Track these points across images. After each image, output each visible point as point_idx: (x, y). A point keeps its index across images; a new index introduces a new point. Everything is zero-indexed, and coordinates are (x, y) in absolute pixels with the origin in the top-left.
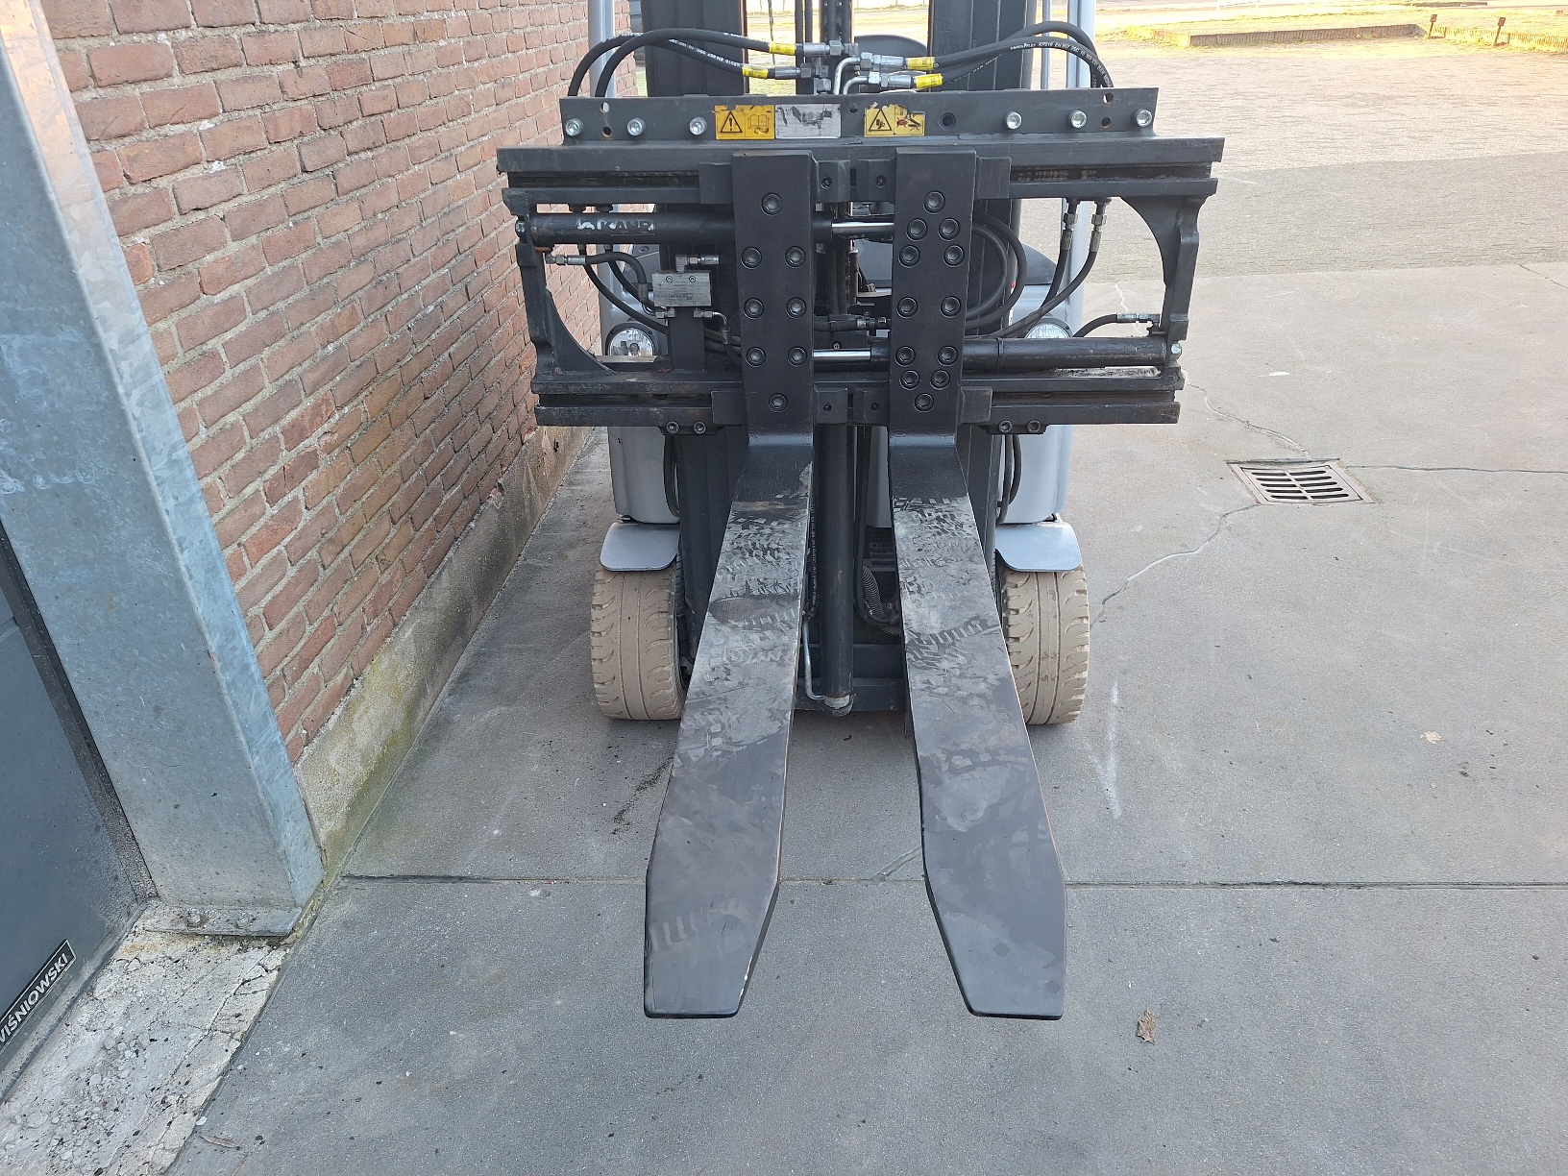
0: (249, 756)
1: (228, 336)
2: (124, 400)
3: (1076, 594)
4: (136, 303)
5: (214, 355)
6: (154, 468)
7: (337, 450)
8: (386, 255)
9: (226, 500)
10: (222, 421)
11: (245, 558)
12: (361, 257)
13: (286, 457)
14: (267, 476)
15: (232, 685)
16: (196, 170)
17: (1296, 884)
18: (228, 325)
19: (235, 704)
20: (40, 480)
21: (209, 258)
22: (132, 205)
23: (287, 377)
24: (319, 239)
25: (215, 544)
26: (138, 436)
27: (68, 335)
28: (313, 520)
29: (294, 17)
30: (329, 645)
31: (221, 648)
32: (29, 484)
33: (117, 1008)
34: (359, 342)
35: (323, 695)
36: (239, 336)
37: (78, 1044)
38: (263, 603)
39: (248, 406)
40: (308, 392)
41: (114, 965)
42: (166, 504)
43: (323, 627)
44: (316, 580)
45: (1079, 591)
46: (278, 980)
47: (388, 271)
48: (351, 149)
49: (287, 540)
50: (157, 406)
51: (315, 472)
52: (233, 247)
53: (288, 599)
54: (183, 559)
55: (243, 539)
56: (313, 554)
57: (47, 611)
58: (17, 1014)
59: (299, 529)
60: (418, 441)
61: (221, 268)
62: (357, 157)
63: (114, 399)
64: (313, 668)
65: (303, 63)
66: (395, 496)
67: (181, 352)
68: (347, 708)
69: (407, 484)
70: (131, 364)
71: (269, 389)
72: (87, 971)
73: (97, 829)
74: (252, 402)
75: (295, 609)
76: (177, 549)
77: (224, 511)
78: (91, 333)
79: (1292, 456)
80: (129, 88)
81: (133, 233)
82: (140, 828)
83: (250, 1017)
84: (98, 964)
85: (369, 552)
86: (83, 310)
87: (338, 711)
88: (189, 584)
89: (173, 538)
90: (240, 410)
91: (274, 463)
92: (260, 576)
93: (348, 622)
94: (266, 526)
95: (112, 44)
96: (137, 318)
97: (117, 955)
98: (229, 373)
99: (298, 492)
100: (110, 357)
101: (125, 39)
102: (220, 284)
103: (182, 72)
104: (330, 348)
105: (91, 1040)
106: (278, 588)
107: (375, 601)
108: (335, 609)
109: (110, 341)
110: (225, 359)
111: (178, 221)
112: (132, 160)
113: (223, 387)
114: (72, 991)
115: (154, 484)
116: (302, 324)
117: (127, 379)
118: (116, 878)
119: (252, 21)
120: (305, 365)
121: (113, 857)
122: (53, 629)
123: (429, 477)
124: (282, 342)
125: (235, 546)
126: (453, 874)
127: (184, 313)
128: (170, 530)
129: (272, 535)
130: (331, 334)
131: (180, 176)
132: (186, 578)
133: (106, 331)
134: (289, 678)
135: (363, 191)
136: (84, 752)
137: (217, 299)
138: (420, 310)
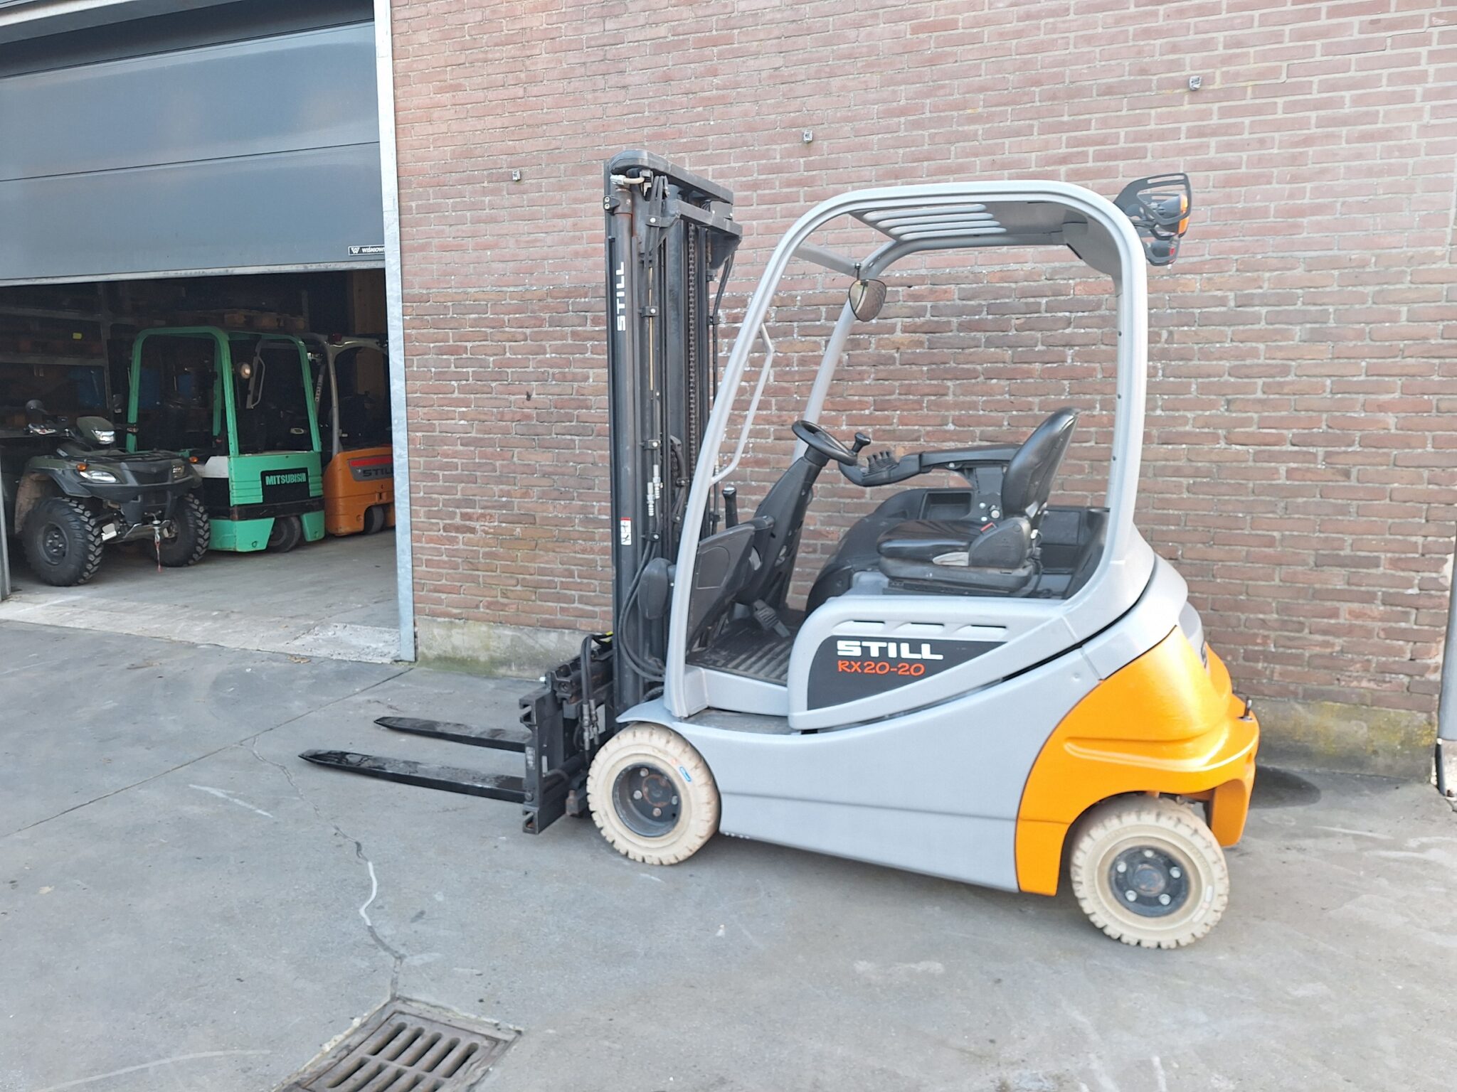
1: (445, 472)
4: (406, 449)
5: (437, 475)
9: (423, 517)
10: (432, 495)
12: (545, 475)
13: (457, 521)
16: (453, 422)
18: (446, 469)
24: (515, 459)
30: (453, 596)
35: (442, 608)
36: (450, 474)
38: (426, 557)
39: (447, 497)
47: (567, 487)
51: (473, 535)
52: (460, 448)
53: (439, 564)
55: (425, 533)
56: (460, 560)
64: (443, 596)
65: (534, 396)
68: (451, 622)
71: (459, 496)
75: (440, 570)
77: (420, 520)
80: (433, 395)
81: (417, 432)
87: (447, 619)
90: (443, 496)
91: (450, 519)
92: (427, 548)
93: (467, 597)
94: (437, 536)
95: (429, 383)
96: (406, 453)
98: (441, 483)
99: (461, 536)
102: (447, 456)
104: (504, 499)
106: (437, 559)
111: (437, 433)
113: (436, 485)
116: (489, 484)
124: (474, 485)
125: (420, 532)
129: (439, 540)
130: (508, 494)
131: (444, 421)
135: (561, 450)
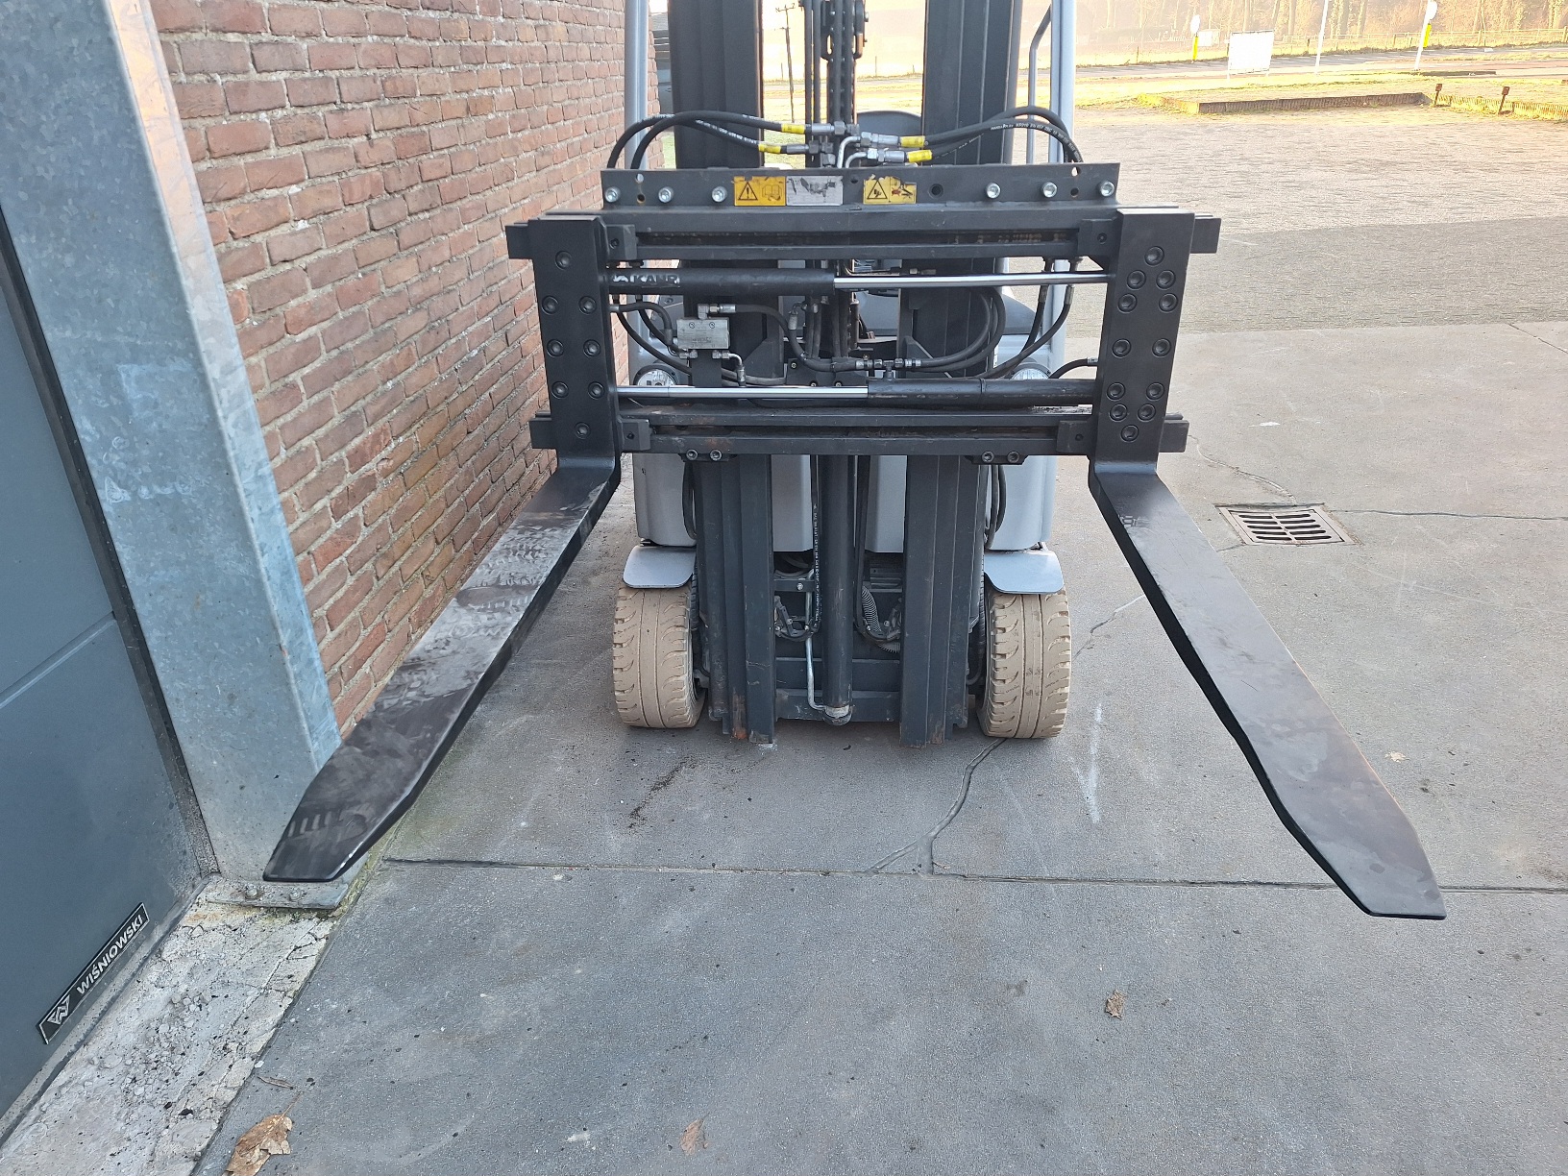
0: (309, 741)
1: (307, 370)
2: (222, 422)
3: (1059, 615)
4: (235, 340)
5: (294, 386)
6: (243, 482)
7: (392, 475)
8: (438, 304)
9: (300, 513)
10: (298, 444)
11: (313, 566)
12: (417, 305)
13: (350, 479)
14: (334, 494)
15: (298, 676)
16: (285, 228)
17: (1260, 883)
18: (306, 361)
19: (301, 693)
20: (144, 491)
21: (293, 303)
22: (235, 257)
23: (353, 409)
24: (383, 288)
25: (289, 551)
26: (231, 454)
27: (178, 366)
28: (371, 536)
29: (368, 96)
30: (380, 649)
31: (291, 642)
32: (135, 494)
33: (182, 969)
34: (414, 380)
35: (373, 693)
36: (315, 371)
37: (148, 998)
38: (327, 606)
39: (320, 432)
40: (370, 422)
41: (180, 931)
42: (251, 513)
43: (375, 632)
44: (371, 590)
45: (1061, 613)
46: (327, 946)
47: (440, 319)
48: (412, 210)
49: (348, 552)
50: (248, 428)
51: (373, 493)
52: (313, 294)
53: (347, 604)
54: (264, 562)
55: (313, 548)
56: (369, 566)
57: (142, 607)
58: (100, 965)
59: (358, 543)
60: (461, 470)
61: (303, 311)
62: (416, 217)
63: (214, 421)
64: (366, 668)
65: (374, 136)
66: (440, 519)
67: (267, 383)
69: (450, 509)
70: (229, 392)
71: (338, 419)
72: (158, 934)
73: (171, 806)
74: (323, 429)
75: (352, 614)
76: (259, 552)
77: (298, 523)
78: (198, 363)
79: (1278, 501)
80: (235, 159)
81: (234, 280)
82: (208, 807)
83: (301, 978)
84: (167, 928)
85: (416, 568)
86: (193, 346)
88: (267, 584)
89: (256, 544)
90: (314, 435)
91: (340, 483)
92: (324, 582)
93: (397, 629)
94: (331, 538)
95: (225, 122)
96: (235, 351)
97: (182, 923)
98: (305, 403)
99: (358, 510)
100: (212, 385)
101: (235, 118)
102: (301, 325)
103: (277, 144)
104: (389, 384)
105: (160, 996)
106: (340, 594)
107: (419, 613)
108: (386, 616)
109: (213, 371)
110: (302, 390)
111: (269, 271)
112: (236, 219)
113: (300, 414)
114: (144, 951)
115: (242, 495)
116: (367, 362)
117: (226, 404)
118: (185, 853)
119: (334, 100)
120: (369, 398)
121: (183, 833)
122: (145, 623)
123: (468, 504)
124: (350, 378)
125: (305, 554)
126: (484, 859)
127: (272, 350)
128: (254, 536)
129: (336, 547)
130: (391, 372)
131: (272, 233)
132: (265, 579)
133: (210, 363)
134: (345, 675)
135: (420, 247)
136: (164, 735)
137: (299, 338)
138: (467, 353)
